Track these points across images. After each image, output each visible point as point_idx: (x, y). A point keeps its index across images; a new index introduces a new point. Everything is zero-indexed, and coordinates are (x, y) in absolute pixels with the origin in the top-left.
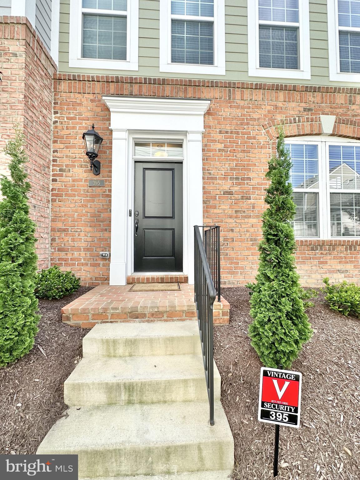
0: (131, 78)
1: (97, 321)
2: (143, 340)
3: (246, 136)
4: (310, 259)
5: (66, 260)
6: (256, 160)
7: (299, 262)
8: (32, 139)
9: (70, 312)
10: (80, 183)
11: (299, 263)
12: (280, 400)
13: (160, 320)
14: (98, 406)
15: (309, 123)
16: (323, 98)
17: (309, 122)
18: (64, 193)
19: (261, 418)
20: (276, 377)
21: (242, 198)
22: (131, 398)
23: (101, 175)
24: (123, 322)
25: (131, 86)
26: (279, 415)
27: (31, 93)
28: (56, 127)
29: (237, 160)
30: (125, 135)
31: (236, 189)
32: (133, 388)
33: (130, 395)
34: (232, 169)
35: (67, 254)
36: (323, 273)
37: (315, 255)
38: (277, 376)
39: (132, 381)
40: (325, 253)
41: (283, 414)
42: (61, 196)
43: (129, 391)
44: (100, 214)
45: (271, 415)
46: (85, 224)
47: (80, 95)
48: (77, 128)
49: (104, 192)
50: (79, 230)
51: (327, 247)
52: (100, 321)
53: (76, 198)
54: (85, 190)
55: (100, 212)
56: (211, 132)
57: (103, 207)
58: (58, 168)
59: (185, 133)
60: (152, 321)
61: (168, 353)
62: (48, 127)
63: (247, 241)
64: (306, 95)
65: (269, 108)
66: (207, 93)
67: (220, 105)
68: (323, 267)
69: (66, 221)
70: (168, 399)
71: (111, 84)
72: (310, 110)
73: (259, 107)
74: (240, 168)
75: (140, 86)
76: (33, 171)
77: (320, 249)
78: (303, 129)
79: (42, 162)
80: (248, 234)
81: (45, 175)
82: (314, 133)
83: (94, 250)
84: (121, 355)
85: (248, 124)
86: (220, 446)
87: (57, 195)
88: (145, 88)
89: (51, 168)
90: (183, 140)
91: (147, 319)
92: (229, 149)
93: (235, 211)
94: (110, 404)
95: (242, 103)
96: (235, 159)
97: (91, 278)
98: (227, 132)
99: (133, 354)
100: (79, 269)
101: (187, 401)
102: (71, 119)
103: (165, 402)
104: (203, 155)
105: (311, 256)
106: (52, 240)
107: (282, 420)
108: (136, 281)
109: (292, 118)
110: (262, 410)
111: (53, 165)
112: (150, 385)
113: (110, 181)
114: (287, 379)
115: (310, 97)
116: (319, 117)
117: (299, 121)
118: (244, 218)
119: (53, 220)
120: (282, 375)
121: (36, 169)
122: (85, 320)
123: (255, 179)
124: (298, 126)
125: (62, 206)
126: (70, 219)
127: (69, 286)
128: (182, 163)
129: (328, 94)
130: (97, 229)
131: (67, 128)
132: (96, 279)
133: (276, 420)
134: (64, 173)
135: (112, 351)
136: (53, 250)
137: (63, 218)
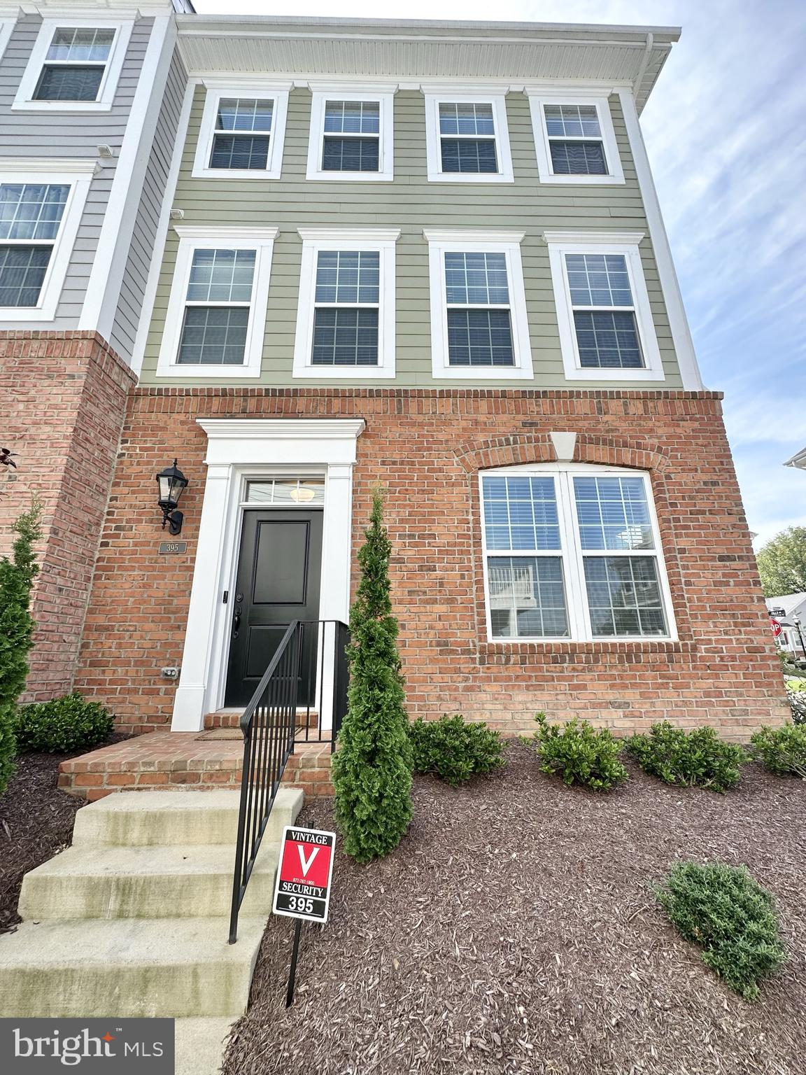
0: (246, 390)
1: (115, 787)
2: (174, 815)
3: (426, 468)
4: (553, 680)
5: (101, 682)
6: (444, 504)
7: (532, 685)
8: (77, 486)
9: (72, 769)
10: (146, 548)
11: (531, 688)
12: (303, 878)
13: (223, 787)
14: (69, 921)
15: (533, 445)
16: (553, 406)
17: (531, 442)
18: (116, 565)
19: (277, 909)
20: (302, 841)
21: (421, 568)
22: (125, 907)
23: (182, 534)
24: (160, 789)
25: (245, 401)
26: (301, 903)
27: (86, 422)
28: (121, 463)
29: (412, 507)
30: (226, 472)
31: (410, 553)
32: (130, 889)
33: (123, 901)
34: (402, 521)
35: (104, 672)
36: (580, 709)
37: (562, 672)
38: (304, 838)
39: (132, 874)
40: (580, 668)
41: (306, 900)
42: (111, 569)
43: (123, 895)
44: (172, 600)
45: (290, 903)
46: (144, 617)
47: (165, 415)
48: (154, 463)
49: (184, 562)
50: (132, 629)
51: (583, 656)
52: (119, 787)
53: (136, 573)
54: (152, 559)
55: (173, 596)
56: (368, 462)
57: (179, 588)
58: (114, 525)
59: (324, 466)
60: (208, 788)
61: (214, 840)
62: (107, 464)
63: (431, 646)
64: (524, 404)
65: (464, 424)
66: (362, 405)
67: (384, 423)
68: (579, 696)
69: (113, 613)
70: (184, 910)
71: (214, 398)
72: (532, 424)
73: (447, 423)
74: (417, 518)
75: (258, 400)
76: (68, 534)
77: (570, 660)
78: (523, 454)
79: (86, 518)
80: (432, 632)
81: (89, 537)
82: (543, 459)
83: (154, 664)
84: (136, 842)
85: (429, 449)
86: (228, 970)
87: (105, 569)
88: (266, 402)
89: (103, 526)
90: (324, 475)
91: (200, 784)
92: (398, 489)
93: (409, 592)
94: (90, 917)
95: (420, 418)
96: (409, 505)
97: (141, 718)
98: (394, 463)
99: (155, 841)
100: (121, 699)
101: (214, 916)
102: (147, 449)
103: (178, 916)
104: (354, 500)
105: (554, 675)
106: (83, 646)
107: (304, 910)
108: (221, 724)
109: (503, 439)
110: (279, 895)
111: (107, 521)
112: (158, 883)
113: (196, 545)
114: (316, 843)
115: (531, 405)
116: (549, 436)
117: (515, 442)
118: (424, 603)
119: (91, 612)
120: (310, 838)
121: (75, 529)
122: (95, 785)
123: (443, 536)
124: (514, 450)
125: (110, 586)
126: (120, 609)
127: (87, 726)
128: (322, 510)
129: (561, 400)
130: (163, 626)
131: (138, 463)
132: (150, 719)
133: (296, 911)
134: (122, 533)
135: (121, 836)
136: (81, 665)
137: (108, 608)
